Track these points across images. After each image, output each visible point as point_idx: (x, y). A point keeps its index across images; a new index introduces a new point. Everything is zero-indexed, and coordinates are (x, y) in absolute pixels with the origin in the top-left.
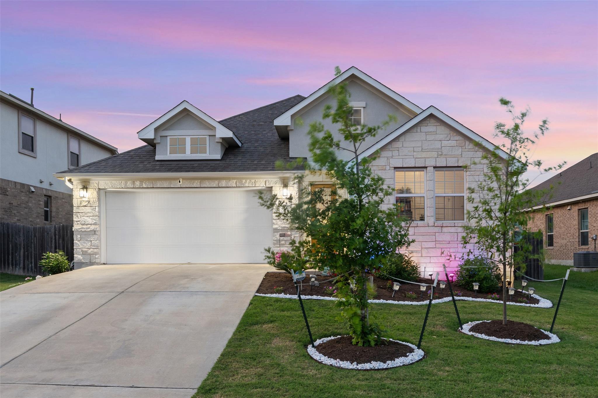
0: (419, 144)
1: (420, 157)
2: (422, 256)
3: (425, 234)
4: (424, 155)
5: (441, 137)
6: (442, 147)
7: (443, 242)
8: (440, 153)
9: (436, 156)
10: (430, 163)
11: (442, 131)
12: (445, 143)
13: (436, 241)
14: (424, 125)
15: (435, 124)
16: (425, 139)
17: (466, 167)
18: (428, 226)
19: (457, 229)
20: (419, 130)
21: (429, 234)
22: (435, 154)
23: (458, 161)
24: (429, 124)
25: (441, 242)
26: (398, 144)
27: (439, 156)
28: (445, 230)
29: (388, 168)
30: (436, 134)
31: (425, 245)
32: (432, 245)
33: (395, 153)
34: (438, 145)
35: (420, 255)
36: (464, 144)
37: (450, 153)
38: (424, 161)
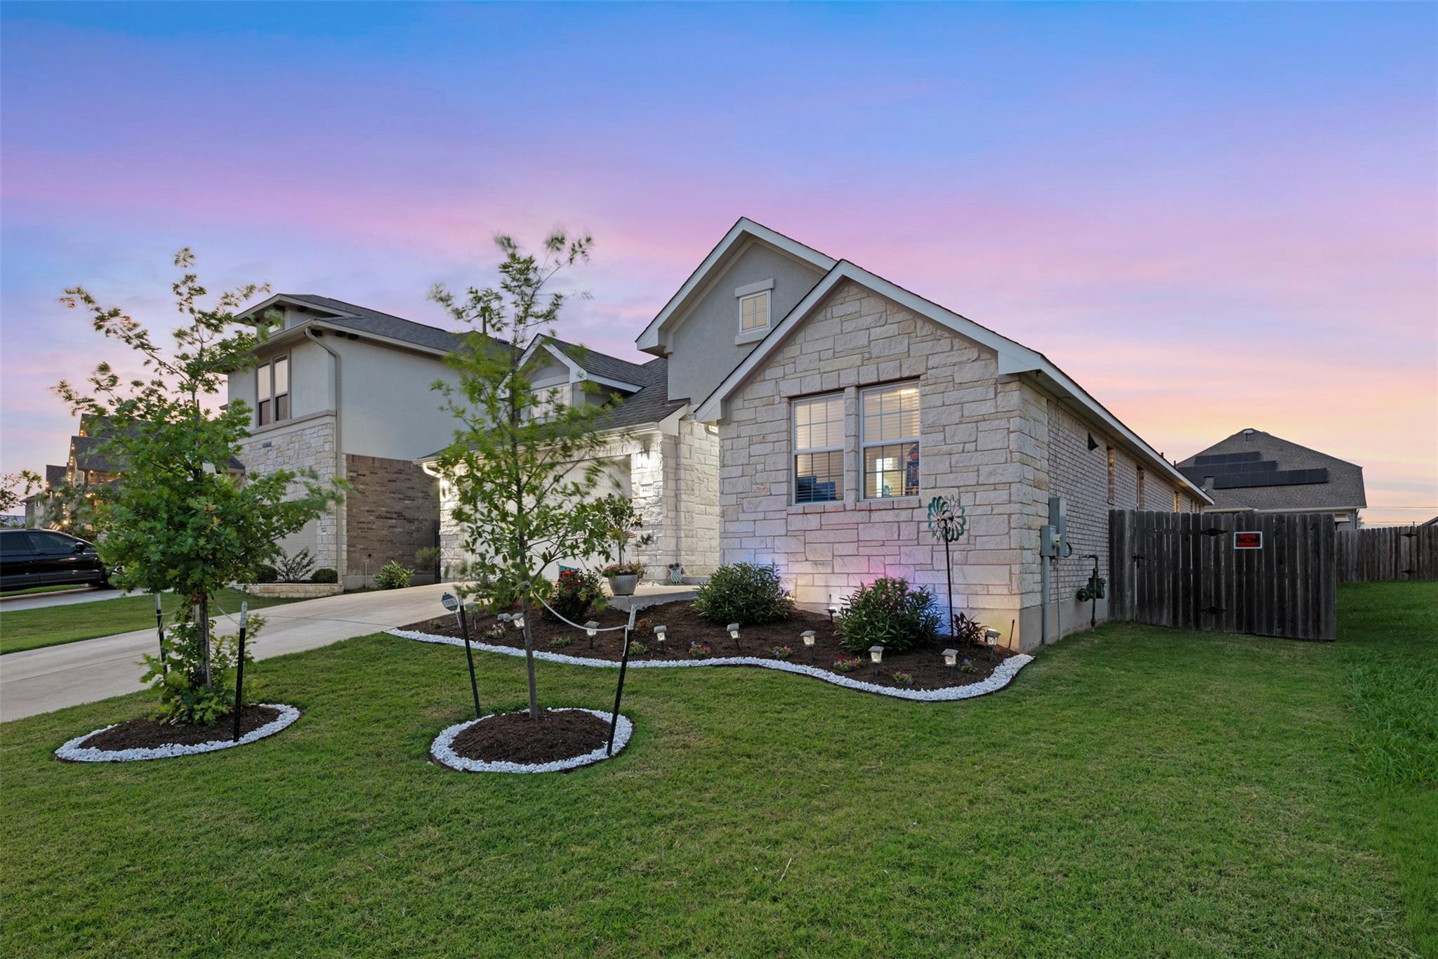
0: (829, 343)
1: (830, 369)
2: (833, 573)
3: (840, 527)
4: (837, 364)
5: (868, 321)
6: (869, 342)
7: (873, 543)
8: (866, 355)
9: (859, 363)
10: (849, 379)
11: (870, 305)
12: (876, 332)
13: (858, 541)
14: (838, 302)
15: (859, 296)
16: (839, 331)
17: (917, 377)
18: (845, 510)
19: (897, 515)
20: (829, 315)
21: (846, 527)
22: (856, 359)
23: (901, 367)
24: (847, 299)
25: (868, 544)
26: (791, 351)
27: (865, 363)
28: (876, 516)
29: (777, 399)
30: (861, 316)
31: (840, 549)
32: (850, 549)
33: (789, 368)
34: (862, 339)
35: (830, 571)
36: (913, 326)
37: (887, 353)
38: (836, 377)
